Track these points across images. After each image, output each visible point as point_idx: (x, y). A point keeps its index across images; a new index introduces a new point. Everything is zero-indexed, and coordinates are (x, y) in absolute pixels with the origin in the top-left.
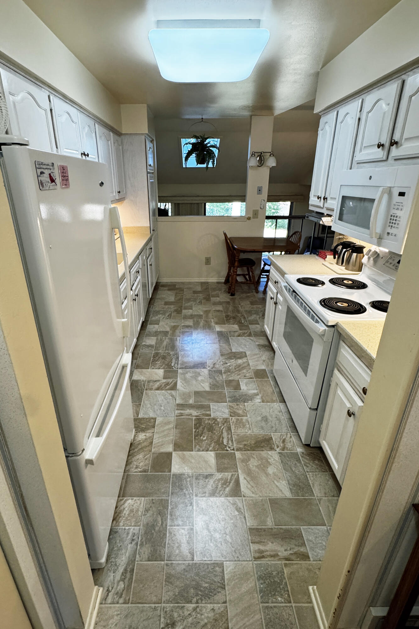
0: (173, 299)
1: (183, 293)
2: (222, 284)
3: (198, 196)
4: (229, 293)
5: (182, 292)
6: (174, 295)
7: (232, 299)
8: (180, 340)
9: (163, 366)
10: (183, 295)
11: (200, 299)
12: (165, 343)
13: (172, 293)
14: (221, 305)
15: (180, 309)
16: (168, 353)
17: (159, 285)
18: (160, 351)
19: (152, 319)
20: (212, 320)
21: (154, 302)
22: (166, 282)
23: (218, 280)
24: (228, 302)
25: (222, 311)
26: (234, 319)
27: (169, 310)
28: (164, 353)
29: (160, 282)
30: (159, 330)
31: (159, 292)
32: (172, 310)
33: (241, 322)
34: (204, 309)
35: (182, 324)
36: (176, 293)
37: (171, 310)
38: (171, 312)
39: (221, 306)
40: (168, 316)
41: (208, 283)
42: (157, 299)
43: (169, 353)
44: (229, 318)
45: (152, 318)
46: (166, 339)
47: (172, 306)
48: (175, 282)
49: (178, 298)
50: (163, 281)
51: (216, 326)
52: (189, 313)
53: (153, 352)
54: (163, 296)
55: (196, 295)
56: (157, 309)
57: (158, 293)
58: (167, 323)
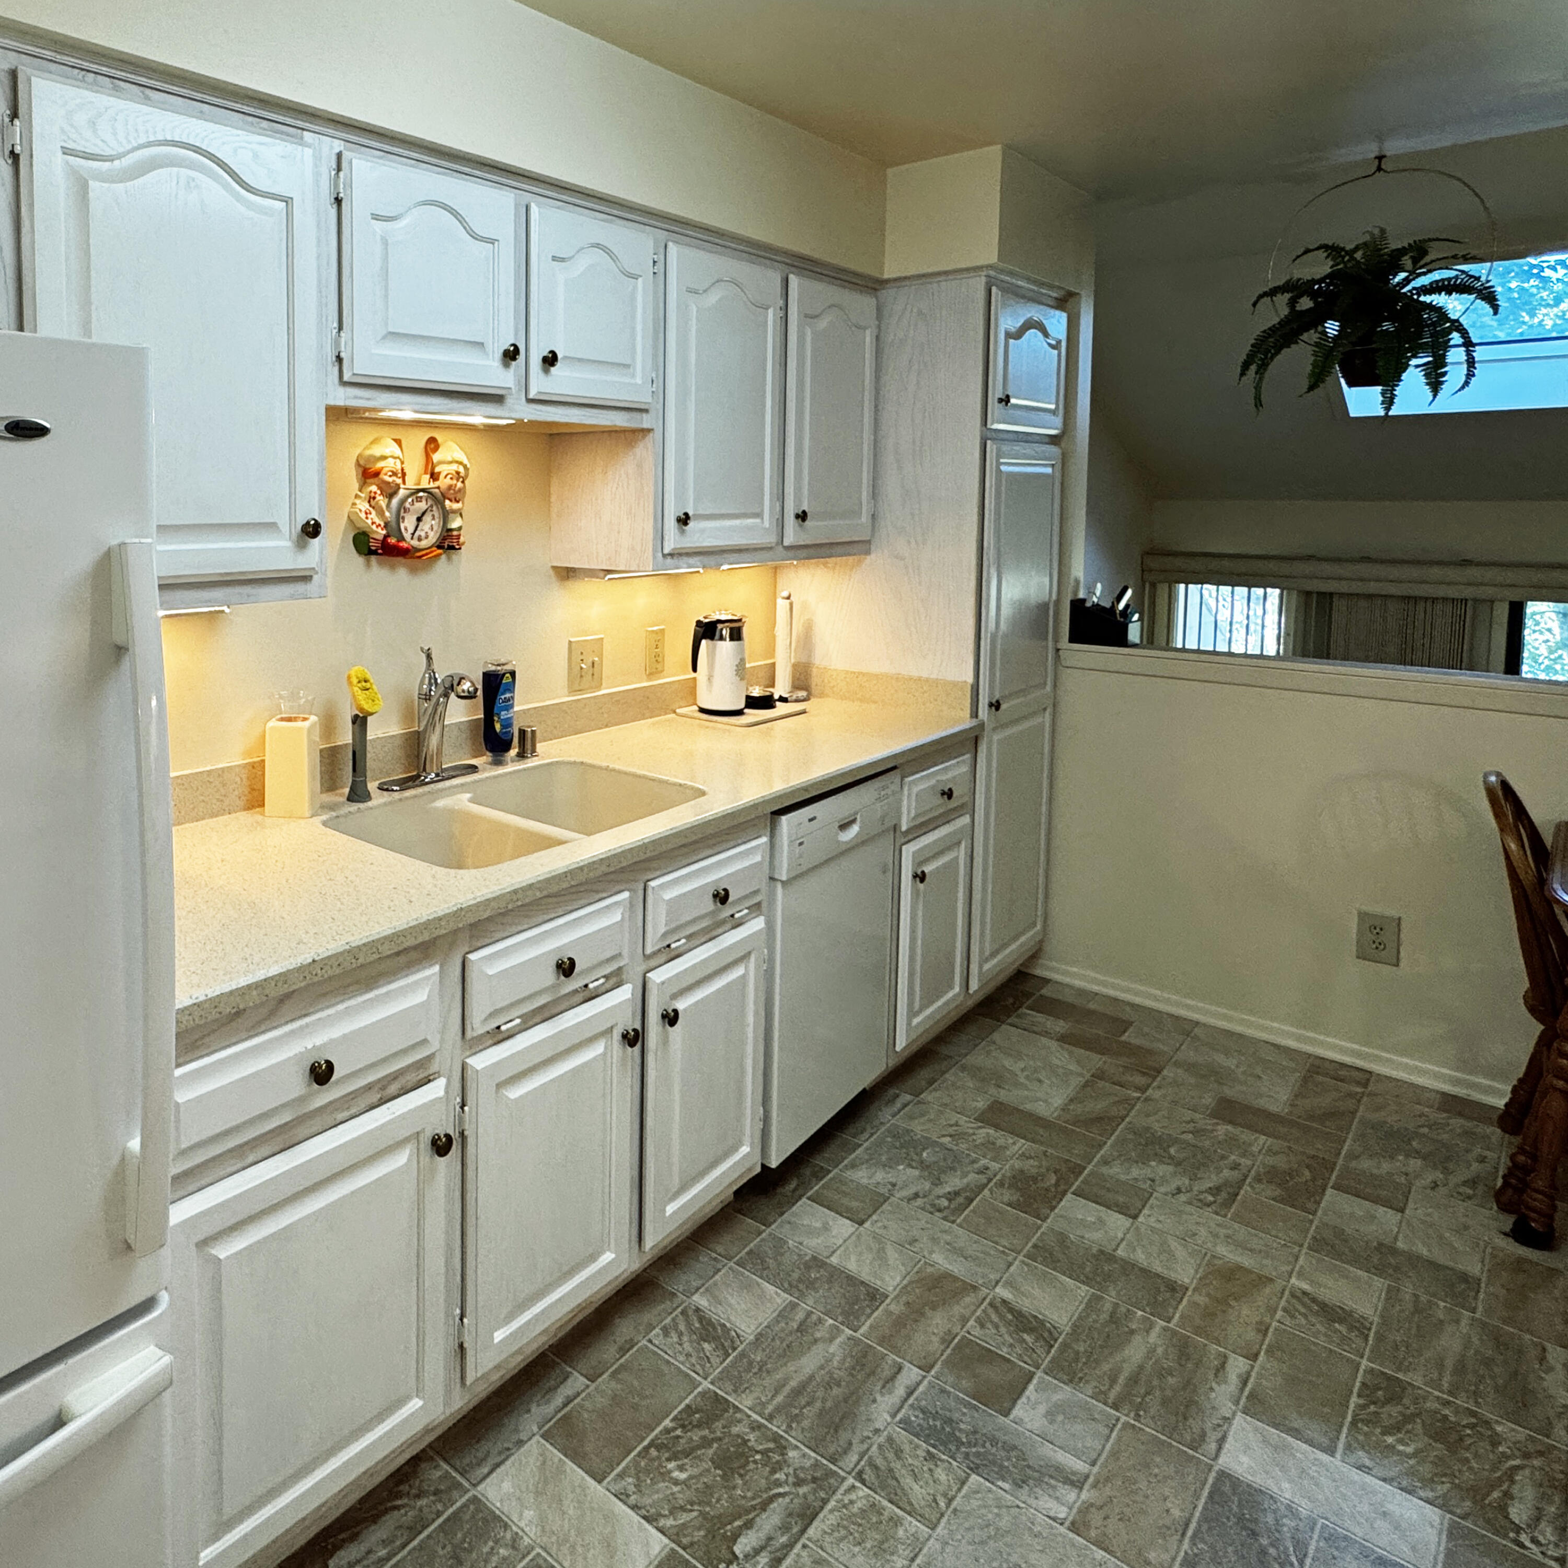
0: (1058, 1101)
1: (1143, 1090)
2: (1487, 1120)
3: (1466, 563)
4: (1505, 1207)
5: (1140, 1080)
6: (1076, 1082)
7: (1519, 1265)
8: (910, 1393)
9: (684, 1518)
10: (1130, 1103)
11: (1235, 1167)
12: (809, 1363)
13: (1073, 1067)
14: (1380, 1270)
15: (1053, 1179)
16: (776, 1438)
17: (1028, 995)
18: (745, 1402)
19: (849, 1174)
20: (1237, 1365)
21: (931, 1082)
22: (1081, 992)
23: (1457, 1082)
24: (1464, 1278)
25: (1359, 1326)
26: (1439, 1449)
27: (983, 1162)
28: (759, 1427)
29: (1046, 981)
30: (834, 1260)
31: (1005, 1034)
32: (1002, 1168)
33: (1503, 1509)
34: (1221, 1250)
35: (1002, 1292)
36: (1100, 1075)
37: (995, 1166)
38: (983, 1179)
39: (1379, 1283)
40: (952, 1196)
41: (1366, 1077)
42: (963, 1068)
43: (782, 1449)
44: (1393, 1411)
45: (853, 1166)
46: (834, 1333)
47: (1020, 1146)
48: (1133, 1005)
49: (1097, 1106)
50: (1067, 980)
51: (1240, 1420)
52: (1097, 1236)
53: (706, 1385)
54: (1007, 1062)
55: (1223, 1130)
56: (918, 1128)
57: (996, 1036)
58: (914, 1241)
